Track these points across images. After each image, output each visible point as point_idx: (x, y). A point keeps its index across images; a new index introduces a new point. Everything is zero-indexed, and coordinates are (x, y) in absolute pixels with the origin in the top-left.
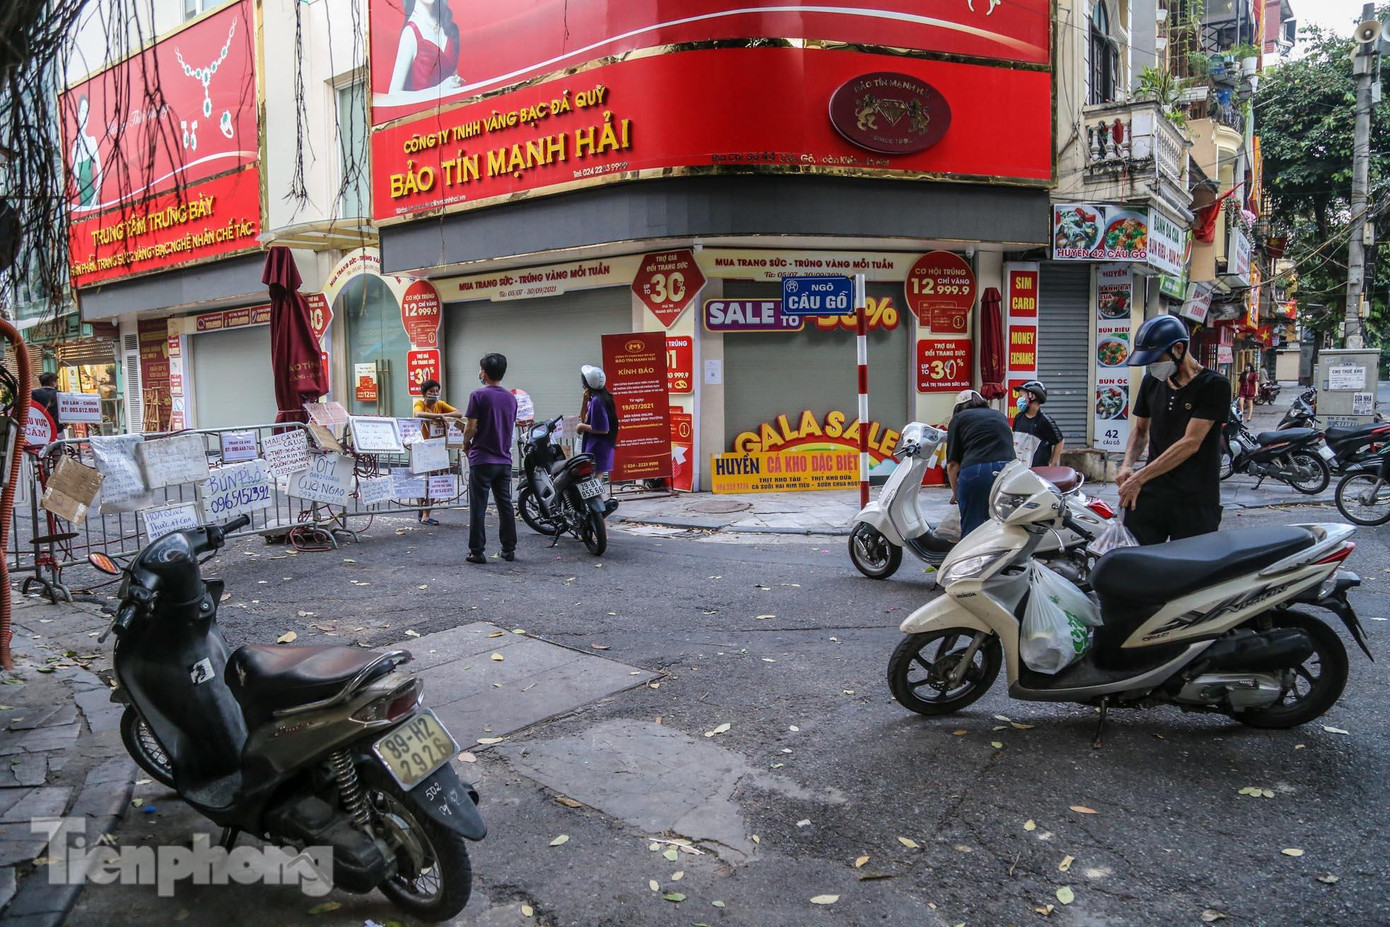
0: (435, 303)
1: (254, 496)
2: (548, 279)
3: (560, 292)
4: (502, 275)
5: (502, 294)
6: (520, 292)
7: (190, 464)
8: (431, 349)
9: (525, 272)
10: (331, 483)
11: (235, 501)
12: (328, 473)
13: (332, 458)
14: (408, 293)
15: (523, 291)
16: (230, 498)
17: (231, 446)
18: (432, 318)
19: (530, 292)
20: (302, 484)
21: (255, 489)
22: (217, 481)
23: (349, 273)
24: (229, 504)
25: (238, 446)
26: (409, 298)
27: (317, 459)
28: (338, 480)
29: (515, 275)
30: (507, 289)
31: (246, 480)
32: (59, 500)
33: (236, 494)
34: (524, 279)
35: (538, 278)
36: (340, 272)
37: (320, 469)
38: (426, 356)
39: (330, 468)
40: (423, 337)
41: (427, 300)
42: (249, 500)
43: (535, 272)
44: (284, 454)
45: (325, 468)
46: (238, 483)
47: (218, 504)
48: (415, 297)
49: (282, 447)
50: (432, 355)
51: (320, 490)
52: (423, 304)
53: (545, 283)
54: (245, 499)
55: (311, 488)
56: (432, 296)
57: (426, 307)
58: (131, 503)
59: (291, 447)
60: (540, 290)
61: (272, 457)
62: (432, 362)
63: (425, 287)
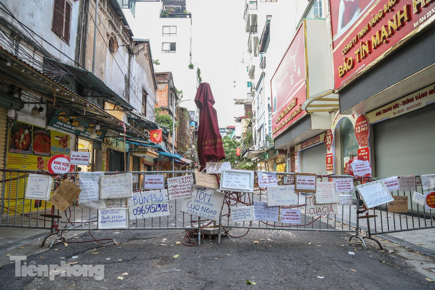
0: (366, 125)
1: (158, 209)
2: (416, 99)
3: (423, 105)
4: (394, 104)
5: (394, 113)
6: (402, 110)
7: (123, 188)
8: (366, 147)
9: (405, 99)
10: (208, 207)
11: (147, 210)
12: (206, 201)
13: (209, 192)
14: (357, 122)
15: (404, 109)
16: (144, 208)
17: (149, 181)
18: (365, 132)
19: (408, 109)
20: (189, 205)
21: (159, 206)
22: (137, 199)
23: (338, 118)
24: (144, 212)
25: (153, 181)
26: (357, 124)
27: (200, 192)
28: (212, 205)
29: (399, 102)
30: (396, 110)
31: (154, 199)
32: (58, 199)
33: (148, 207)
34: (404, 103)
35: (412, 100)
36: (336, 119)
37: (201, 198)
38: (364, 151)
39: (207, 198)
40: (363, 142)
41: (364, 124)
42: (155, 211)
43: (409, 97)
44: (178, 188)
45: (204, 197)
46: (149, 201)
47: (137, 211)
48: (359, 124)
49: (178, 184)
50: (367, 150)
51: (200, 210)
52: (362, 126)
53: (415, 102)
54: (153, 210)
55: (195, 208)
56: (365, 122)
57: (364, 127)
58: (93, 205)
59: (183, 184)
60: (412, 107)
61: (171, 189)
62: (366, 153)
63: (363, 118)
